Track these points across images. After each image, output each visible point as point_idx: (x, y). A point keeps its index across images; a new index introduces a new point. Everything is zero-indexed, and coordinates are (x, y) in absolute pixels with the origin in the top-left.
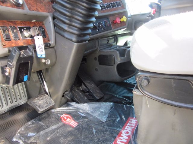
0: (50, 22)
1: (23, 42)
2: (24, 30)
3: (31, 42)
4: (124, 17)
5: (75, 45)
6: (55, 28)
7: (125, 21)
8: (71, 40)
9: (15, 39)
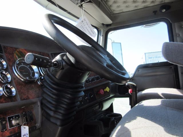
0: (38, 106)
1: (10, 131)
2: (13, 118)
3: (17, 130)
4: (107, 88)
5: (60, 128)
6: (42, 111)
7: (108, 91)
8: (56, 124)
9: (2, 131)
